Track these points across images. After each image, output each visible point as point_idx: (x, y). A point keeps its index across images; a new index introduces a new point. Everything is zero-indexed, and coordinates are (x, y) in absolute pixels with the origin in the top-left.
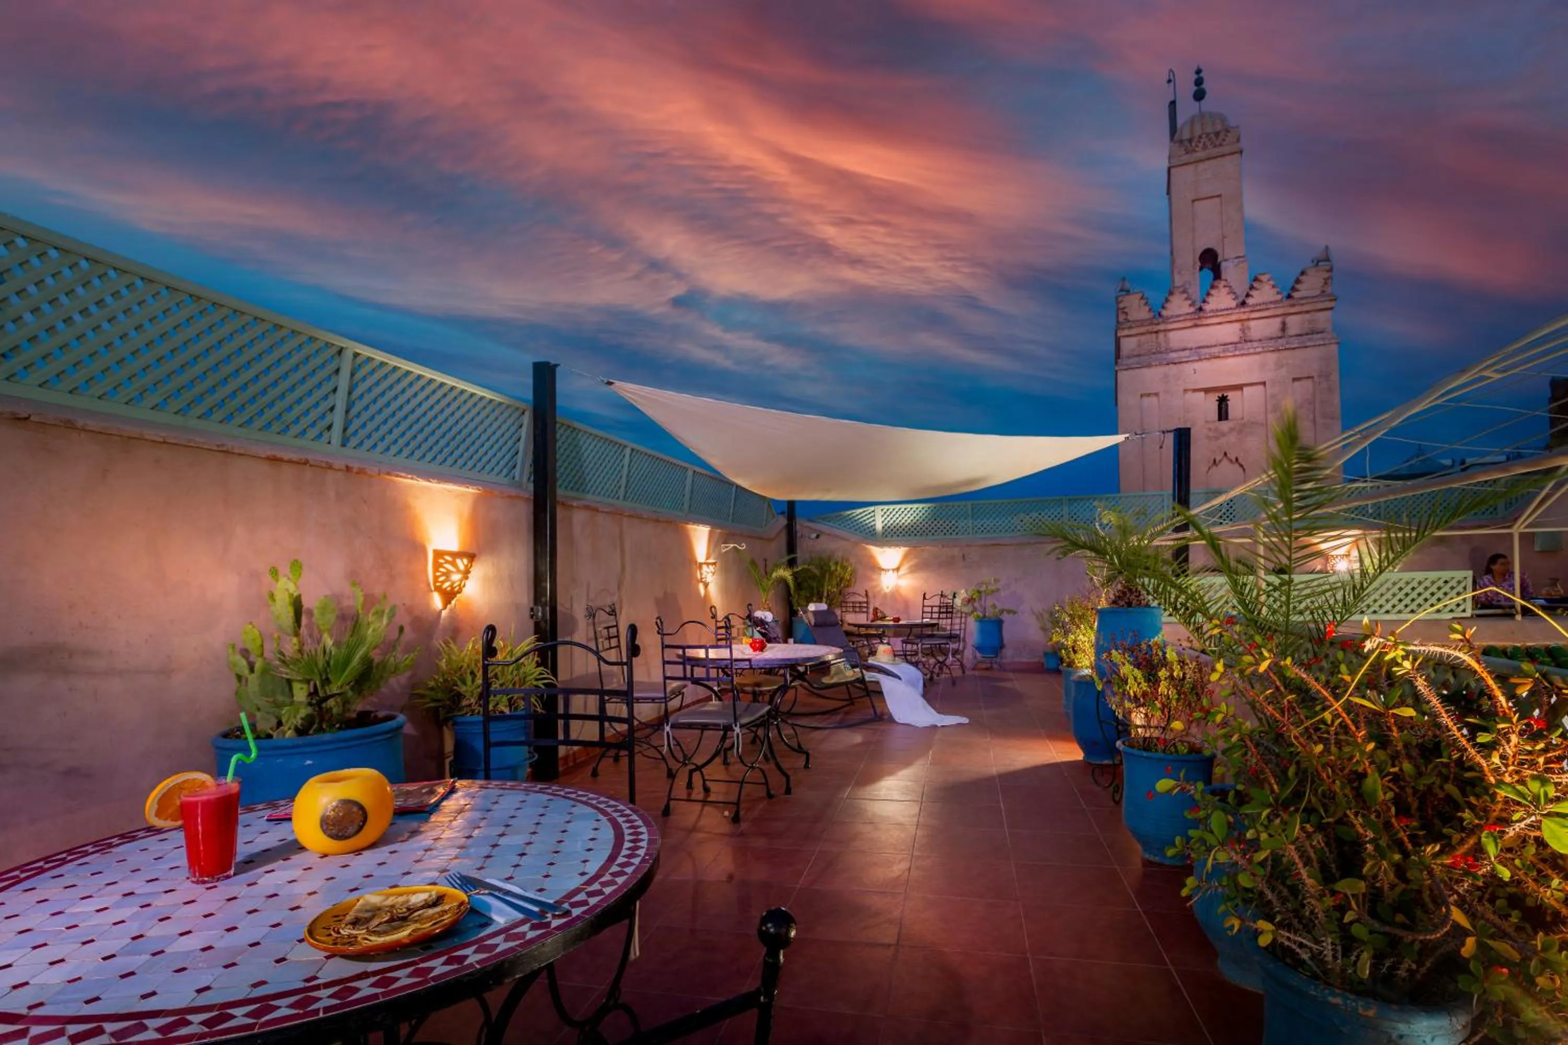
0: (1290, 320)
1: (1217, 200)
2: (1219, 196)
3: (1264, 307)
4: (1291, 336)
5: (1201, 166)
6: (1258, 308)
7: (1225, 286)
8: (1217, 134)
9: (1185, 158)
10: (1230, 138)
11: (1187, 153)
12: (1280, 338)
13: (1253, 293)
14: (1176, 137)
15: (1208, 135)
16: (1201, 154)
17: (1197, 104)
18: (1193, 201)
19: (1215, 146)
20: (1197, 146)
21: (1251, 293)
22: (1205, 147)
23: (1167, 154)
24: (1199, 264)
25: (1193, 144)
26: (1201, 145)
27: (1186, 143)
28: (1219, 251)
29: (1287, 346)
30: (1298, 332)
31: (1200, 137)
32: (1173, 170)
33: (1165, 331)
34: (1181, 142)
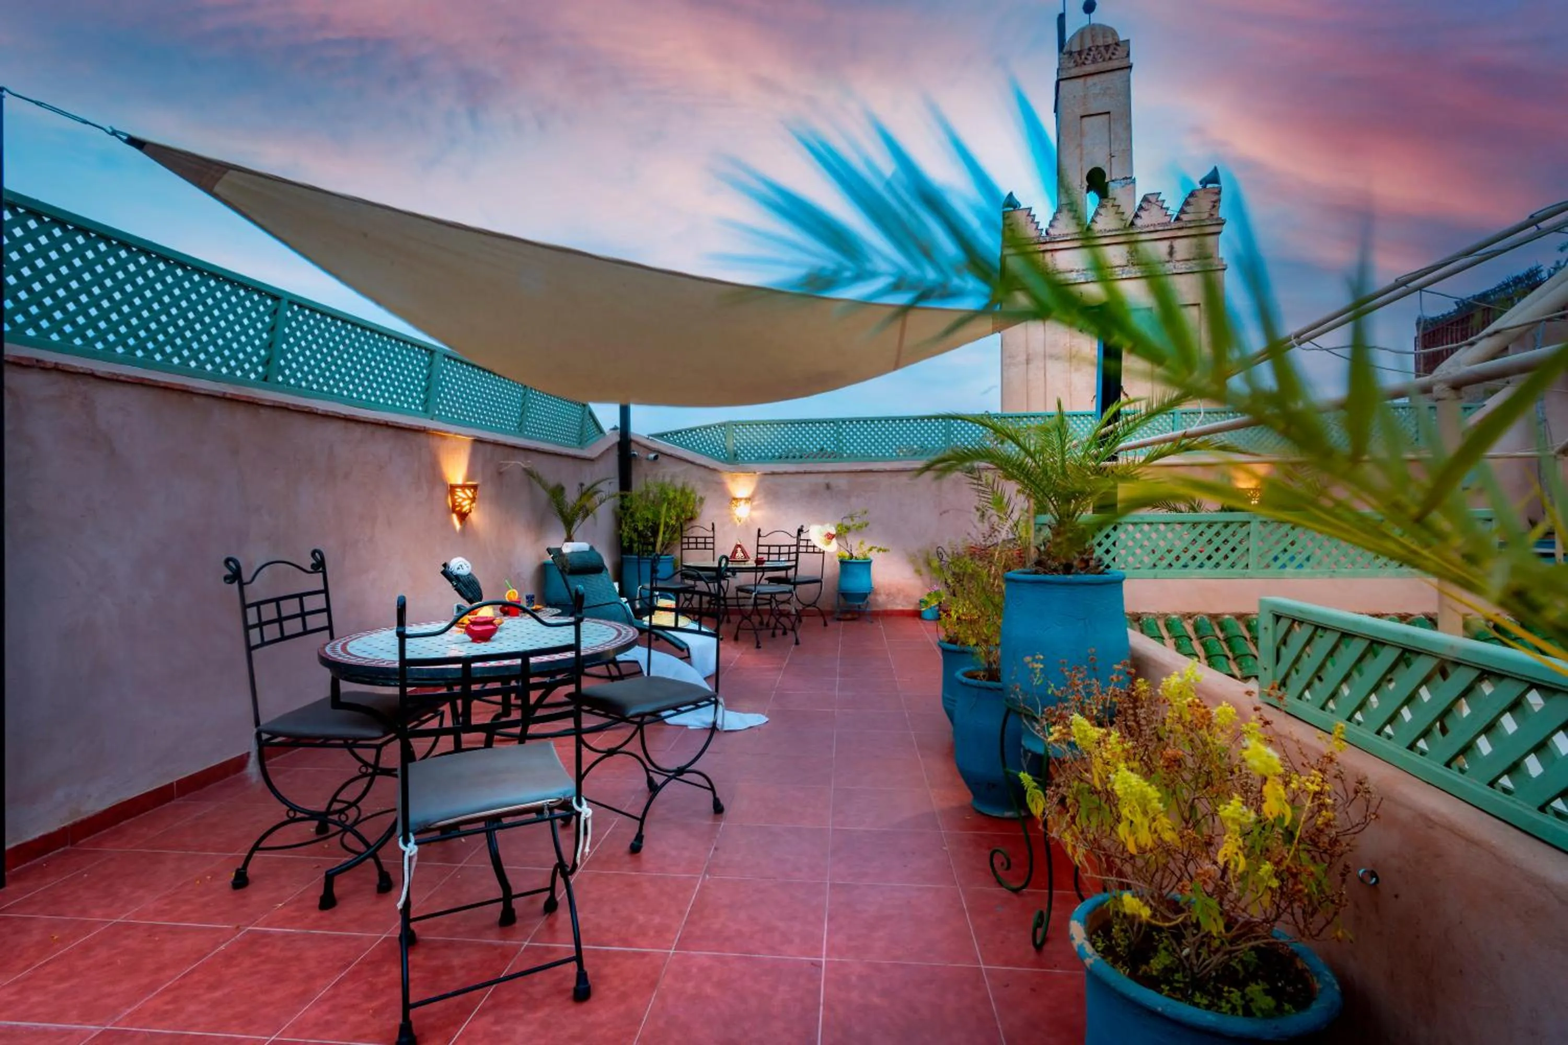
0: (1178, 244)
1: (1107, 116)
2: (1109, 113)
3: (1152, 229)
4: (1178, 261)
5: (1090, 80)
6: (1147, 229)
7: (1113, 206)
8: (1107, 47)
9: (1075, 72)
10: (1120, 52)
11: (1077, 66)
12: (1168, 262)
13: (1142, 214)
14: (1066, 49)
15: (1098, 47)
16: (1090, 68)
17: (1087, 16)
18: (1082, 117)
19: (1104, 60)
20: (1086, 59)
21: (1140, 213)
22: (1094, 61)
23: (1057, 66)
24: (1086, 184)
25: (1083, 57)
26: (1090, 58)
27: (1076, 55)
28: (1107, 171)
29: (1175, 271)
30: (1187, 257)
31: (1090, 49)
32: (1061, 83)
33: (1052, 250)
34: (1071, 53)
